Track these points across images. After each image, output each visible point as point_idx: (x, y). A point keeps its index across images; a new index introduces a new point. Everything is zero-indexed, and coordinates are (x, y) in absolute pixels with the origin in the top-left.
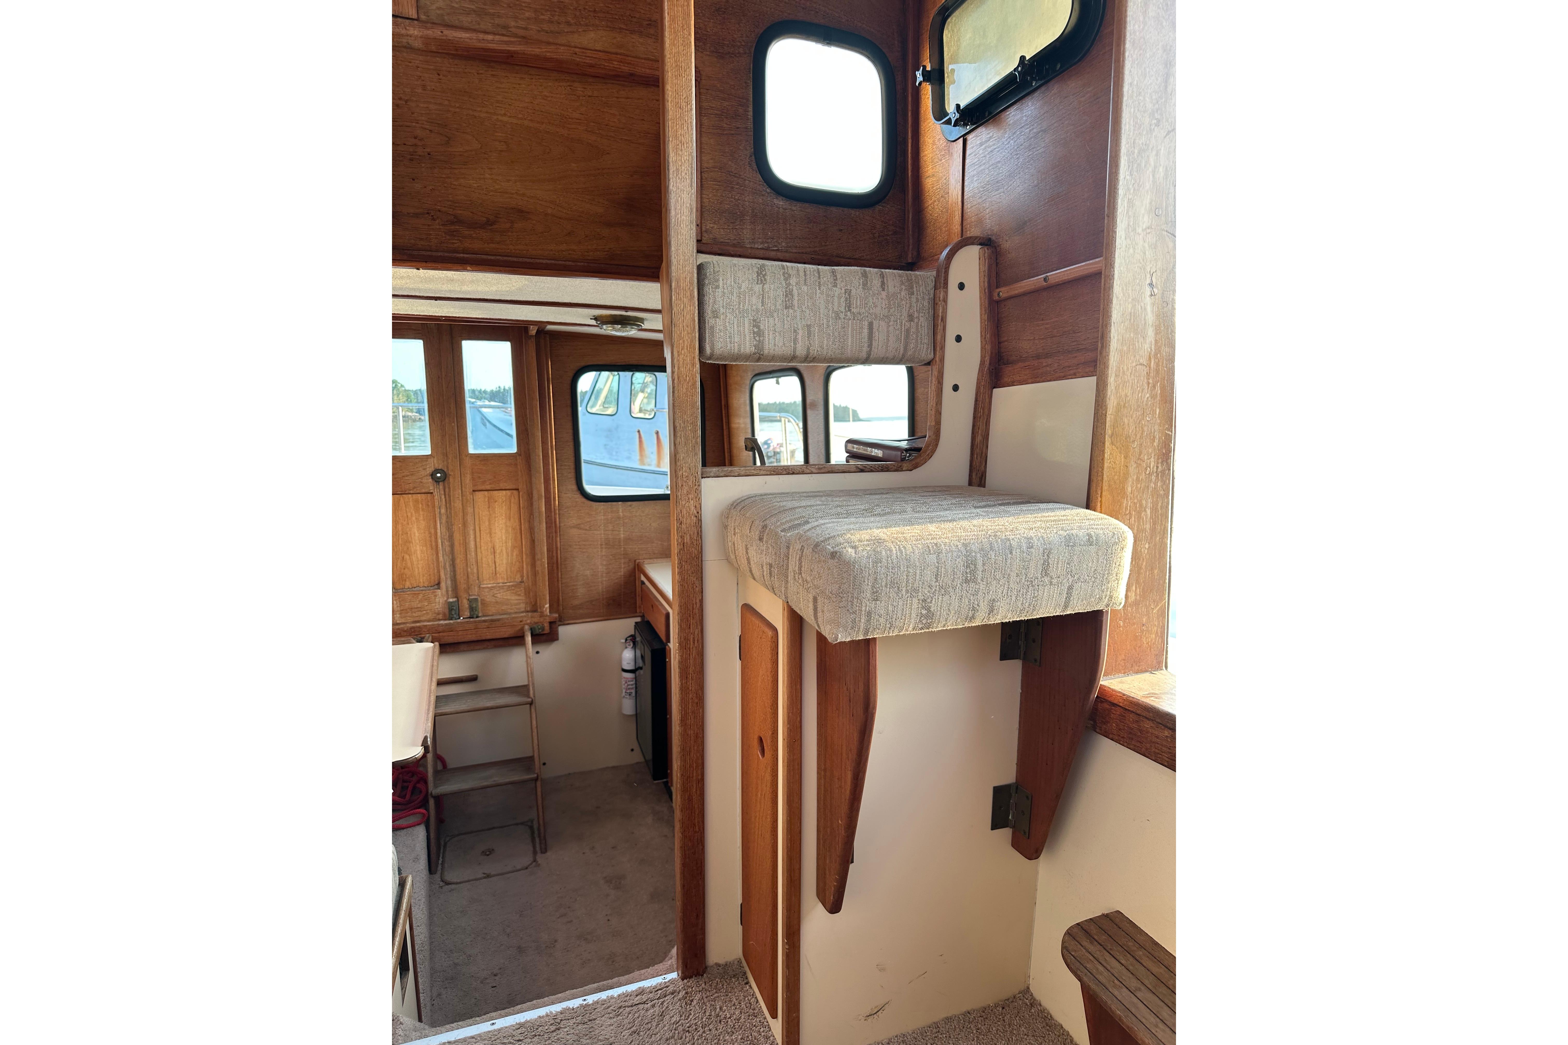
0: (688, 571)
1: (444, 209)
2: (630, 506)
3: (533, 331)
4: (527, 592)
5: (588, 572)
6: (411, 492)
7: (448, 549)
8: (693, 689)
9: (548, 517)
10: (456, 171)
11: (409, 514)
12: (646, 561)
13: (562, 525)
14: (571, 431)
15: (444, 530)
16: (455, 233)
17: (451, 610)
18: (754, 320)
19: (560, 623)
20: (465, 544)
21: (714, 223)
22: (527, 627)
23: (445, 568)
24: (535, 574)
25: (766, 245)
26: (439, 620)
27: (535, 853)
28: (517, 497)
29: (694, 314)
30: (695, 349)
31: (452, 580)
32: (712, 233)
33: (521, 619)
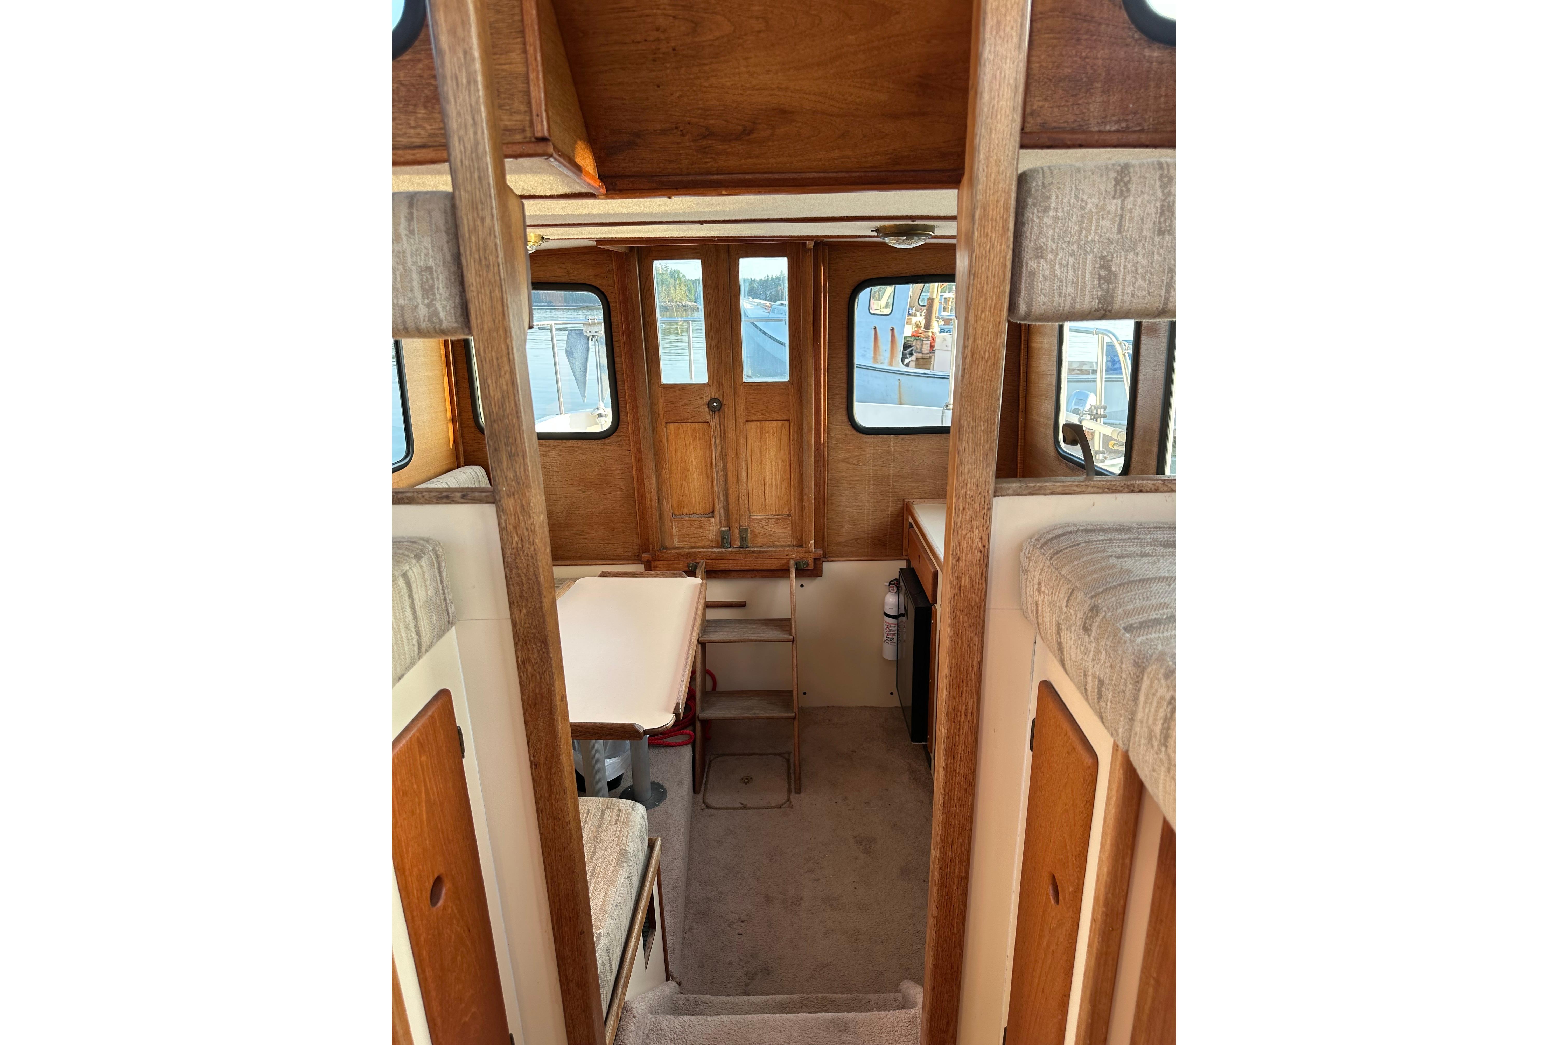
0: (963, 623)
1: (694, 120)
2: (903, 439)
3: (811, 245)
4: (794, 528)
5: (854, 509)
6: (690, 421)
7: (722, 479)
8: (962, 772)
9: (817, 450)
10: (706, 68)
11: (688, 443)
12: (916, 501)
13: (830, 458)
14: (845, 356)
15: (719, 460)
16: (707, 150)
17: (723, 539)
18: (1103, 258)
19: (824, 559)
20: (738, 475)
21: (1046, 100)
22: (792, 562)
23: (719, 497)
24: (802, 508)
25: (1124, 125)
26: (713, 547)
27: (789, 791)
28: (788, 430)
29: (1006, 257)
30: (1002, 310)
31: (725, 510)
32: (1040, 116)
33: (786, 553)
